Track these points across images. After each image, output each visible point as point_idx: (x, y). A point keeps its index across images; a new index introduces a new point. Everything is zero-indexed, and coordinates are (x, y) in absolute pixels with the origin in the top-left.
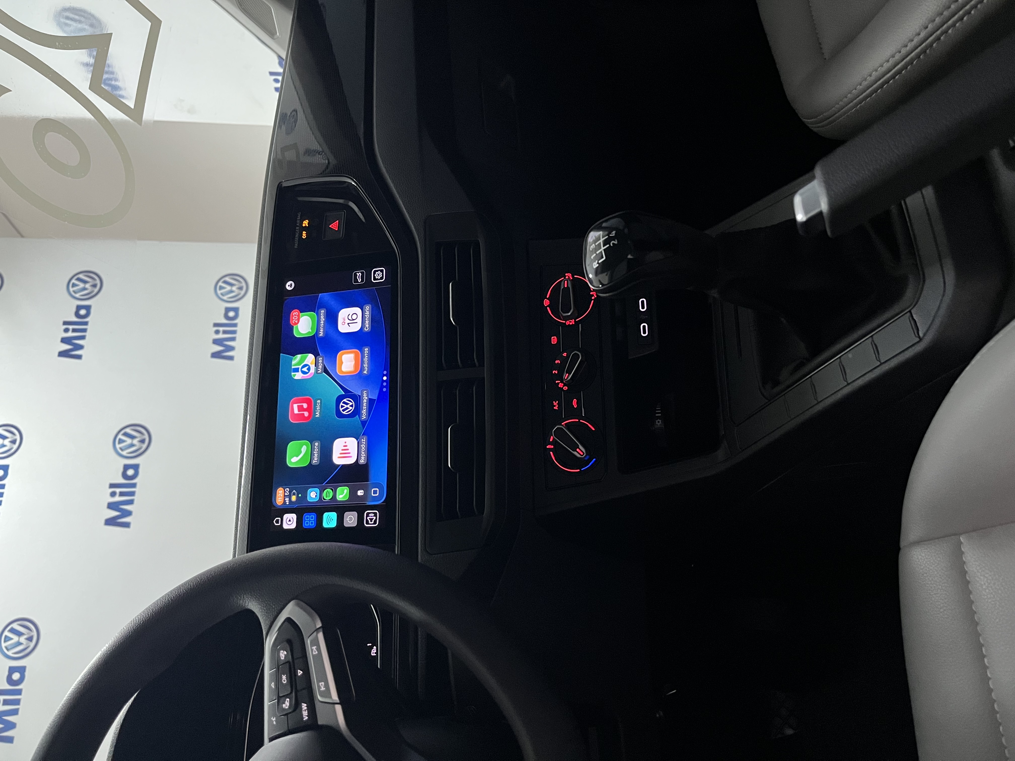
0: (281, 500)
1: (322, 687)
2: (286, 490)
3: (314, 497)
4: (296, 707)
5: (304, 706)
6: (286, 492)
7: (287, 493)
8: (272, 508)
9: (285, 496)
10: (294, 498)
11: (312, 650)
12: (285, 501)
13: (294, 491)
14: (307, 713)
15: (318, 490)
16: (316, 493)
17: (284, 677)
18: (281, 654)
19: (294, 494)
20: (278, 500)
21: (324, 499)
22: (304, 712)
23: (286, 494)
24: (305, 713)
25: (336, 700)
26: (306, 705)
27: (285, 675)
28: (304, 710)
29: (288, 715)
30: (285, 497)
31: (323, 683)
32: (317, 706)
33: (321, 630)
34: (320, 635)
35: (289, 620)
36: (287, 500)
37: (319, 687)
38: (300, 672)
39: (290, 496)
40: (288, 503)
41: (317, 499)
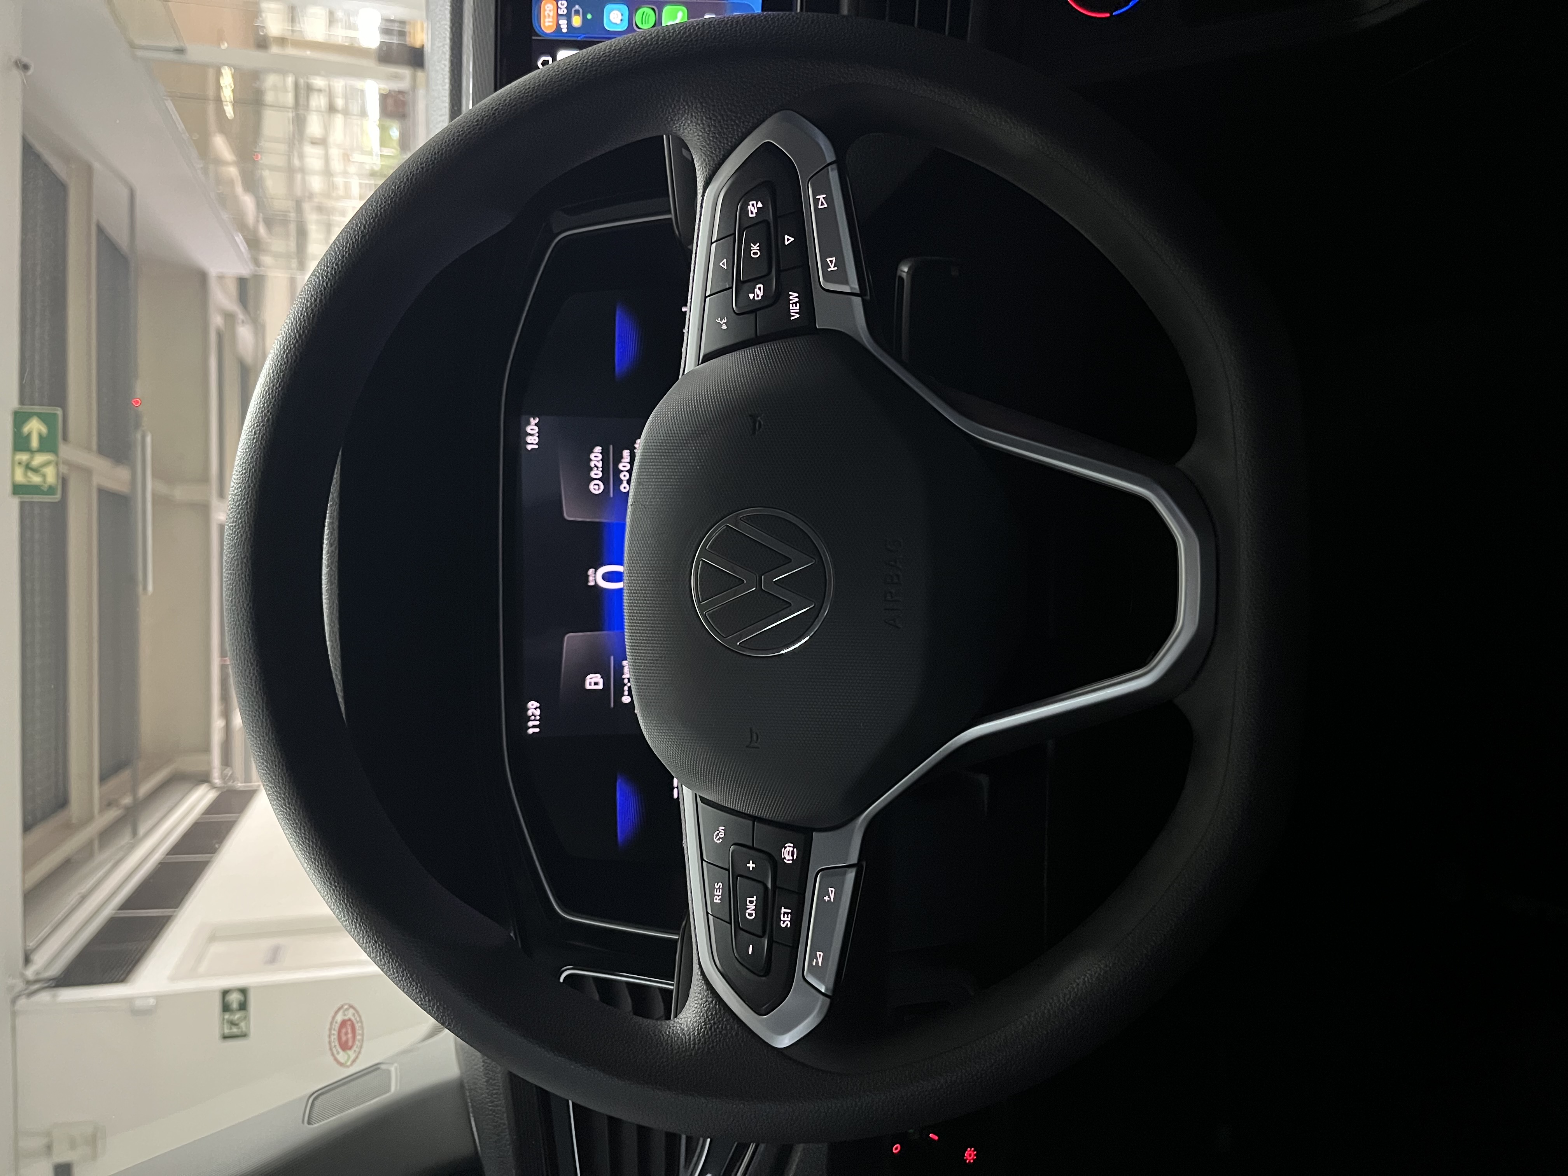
0: (551, 24)
1: (832, 266)
2: (561, 4)
3: (619, 22)
4: (776, 299)
5: (794, 296)
6: (561, 8)
7: (562, 10)
8: (534, 38)
9: (558, 15)
10: (577, 21)
11: (816, 201)
12: (558, 25)
13: (577, 7)
14: (798, 307)
15: (625, 9)
16: (622, 15)
17: (755, 248)
18: (750, 207)
19: (577, 12)
20: (545, 22)
21: (638, 28)
22: (793, 306)
23: (560, 12)
24: (794, 309)
25: (855, 289)
26: (797, 295)
27: (758, 244)
28: (792, 304)
29: (758, 313)
30: (559, 17)
31: (834, 259)
32: (818, 297)
33: (834, 166)
34: (833, 175)
35: (767, 147)
36: (563, 23)
37: (825, 266)
38: (789, 240)
39: (568, 17)
40: (565, 30)
41: (624, 27)
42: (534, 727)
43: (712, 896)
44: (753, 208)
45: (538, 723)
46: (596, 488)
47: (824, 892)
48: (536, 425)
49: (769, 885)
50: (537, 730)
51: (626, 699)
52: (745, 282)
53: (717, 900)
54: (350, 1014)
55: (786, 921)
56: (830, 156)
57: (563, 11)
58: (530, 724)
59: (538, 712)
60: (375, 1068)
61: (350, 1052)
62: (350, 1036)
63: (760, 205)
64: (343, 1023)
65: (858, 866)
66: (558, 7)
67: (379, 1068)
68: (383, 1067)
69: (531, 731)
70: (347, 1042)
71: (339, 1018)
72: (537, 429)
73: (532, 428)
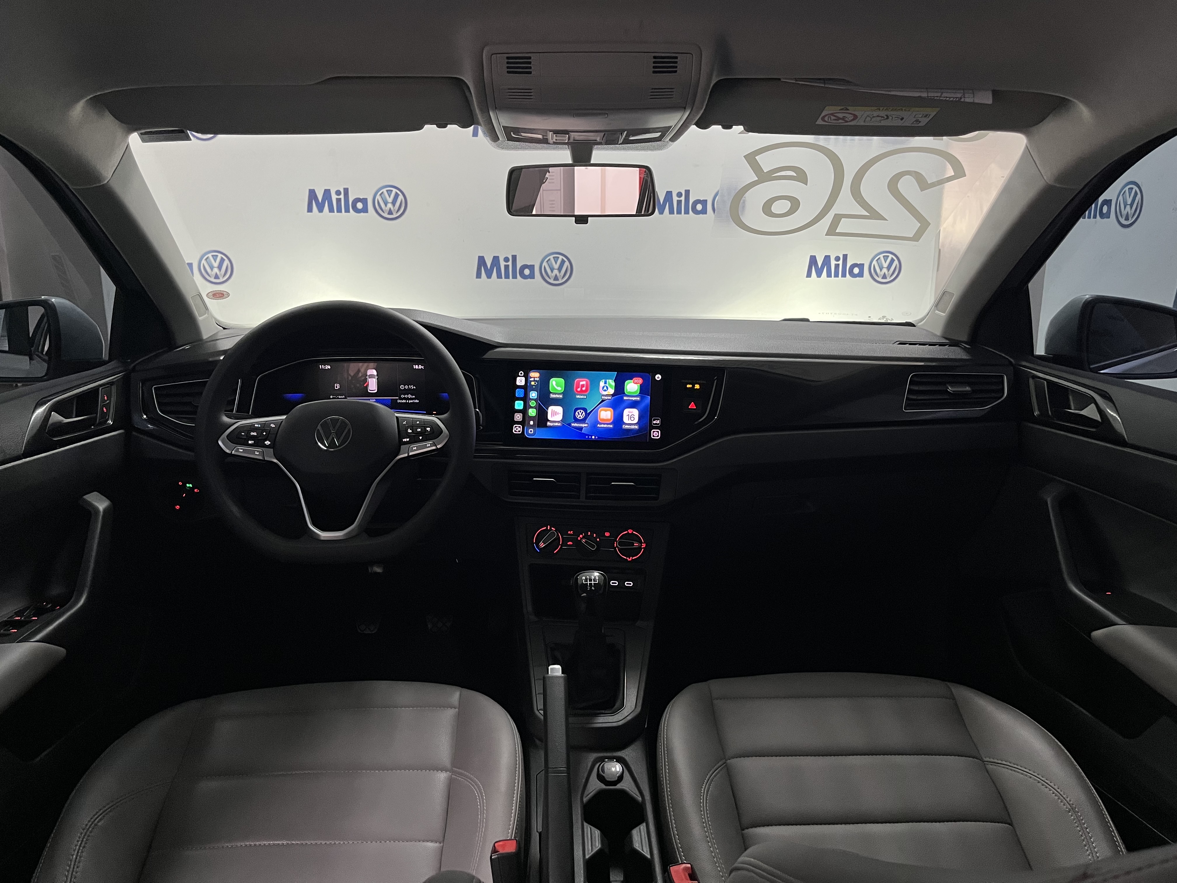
0: (532, 375)
3: (532, 395)
4: (408, 435)
5: (408, 440)
8: (529, 370)
10: (533, 383)
12: (532, 378)
13: (537, 383)
15: (536, 397)
16: (534, 397)
17: (420, 430)
19: (535, 383)
21: (530, 401)
24: (405, 440)
25: (409, 454)
29: (405, 430)
30: (534, 378)
31: (416, 449)
32: (408, 446)
33: (436, 448)
34: (434, 448)
35: (441, 432)
36: (532, 379)
37: (414, 447)
38: (421, 438)
39: (534, 381)
40: (531, 379)
41: (531, 397)
42: (322, 367)
43: (257, 424)
44: (428, 429)
45: (323, 368)
46: (402, 387)
47: (258, 451)
48: (422, 368)
49: (259, 438)
50: (321, 368)
51: (331, 397)
52: (413, 428)
53: (256, 425)
54: (225, 296)
55: (250, 442)
56: (439, 447)
57: (536, 379)
58: (323, 366)
59: (327, 368)
60: (207, 308)
61: (212, 297)
62: (218, 296)
63: (429, 431)
64: (223, 294)
65: (265, 460)
66: (537, 378)
67: (206, 310)
68: (207, 311)
69: (320, 366)
70: (216, 295)
71: (225, 293)
72: (420, 368)
73: (420, 367)
